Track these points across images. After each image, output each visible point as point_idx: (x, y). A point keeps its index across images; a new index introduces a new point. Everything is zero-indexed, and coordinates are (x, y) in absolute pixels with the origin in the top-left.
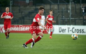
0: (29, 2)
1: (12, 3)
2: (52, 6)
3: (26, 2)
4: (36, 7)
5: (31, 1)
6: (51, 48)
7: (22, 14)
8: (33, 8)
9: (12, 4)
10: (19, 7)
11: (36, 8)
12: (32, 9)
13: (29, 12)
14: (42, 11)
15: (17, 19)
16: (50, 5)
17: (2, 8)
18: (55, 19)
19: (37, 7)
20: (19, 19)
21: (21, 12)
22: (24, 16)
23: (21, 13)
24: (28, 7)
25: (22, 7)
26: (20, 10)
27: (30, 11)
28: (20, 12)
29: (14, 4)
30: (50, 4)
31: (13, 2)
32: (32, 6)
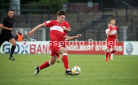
0: (93, 5)
1: (65, 7)
2: (129, 12)
3: (87, 5)
4: (103, 12)
5: (96, 4)
6: (128, 78)
7: (81, 25)
8: (98, 15)
9: (66, 10)
10: (78, 13)
11: (103, 15)
12: (98, 17)
13: (93, 22)
14: (63, 18)
15: (74, 32)
16: (127, 10)
17: (51, 15)
18: (133, 32)
19: (105, 14)
20: (77, 32)
21: (80, 21)
22: (84, 27)
23: (79, 24)
24: (91, 13)
25: (81, 14)
26: (78, 18)
27: (95, 19)
28: (78, 22)
29: (70, 10)
30: (126, 8)
31: (68, 6)
32: (98, 12)
